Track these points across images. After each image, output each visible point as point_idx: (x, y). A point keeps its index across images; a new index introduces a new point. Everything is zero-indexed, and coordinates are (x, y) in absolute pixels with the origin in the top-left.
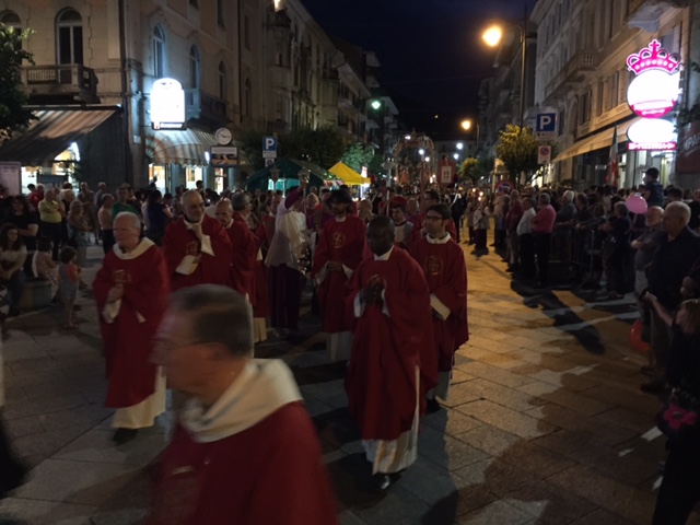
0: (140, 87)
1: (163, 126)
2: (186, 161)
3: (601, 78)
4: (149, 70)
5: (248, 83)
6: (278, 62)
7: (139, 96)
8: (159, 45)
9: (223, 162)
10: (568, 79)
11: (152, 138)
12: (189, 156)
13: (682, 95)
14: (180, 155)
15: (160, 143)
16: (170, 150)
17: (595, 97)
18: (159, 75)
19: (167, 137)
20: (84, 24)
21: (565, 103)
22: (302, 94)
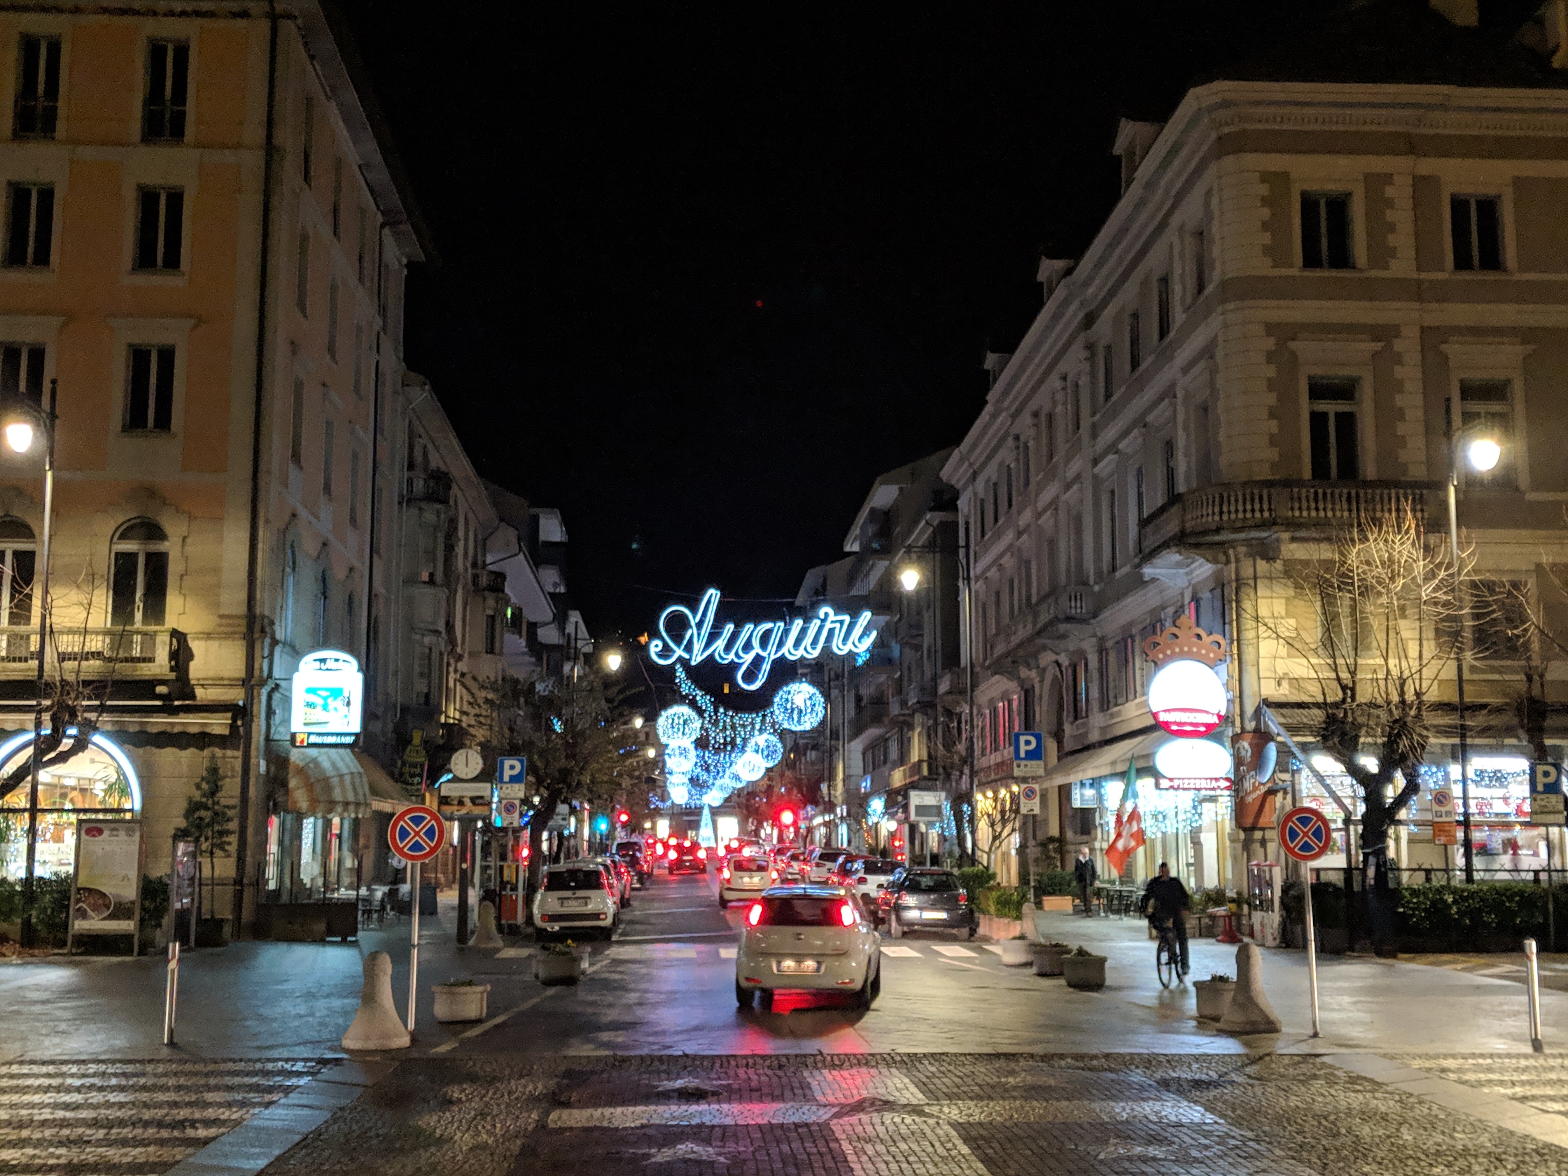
1: (314, 739)
3: (1102, 640)
7: (271, 684)
9: (464, 811)
10: (1039, 633)
13: (1232, 704)
14: (337, 795)
17: (1094, 674)
19: (317, 761)
20: (171, 547)
21: (1033, 674)
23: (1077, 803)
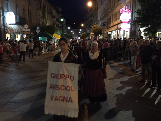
0: (3, 14)
1: (10, 24)
2: (16, 33)
3: (113, 15)
4: (5, 10)
5: (31, 14)
6: (38, 9)
7: (3, 16)
8: (8, 3)
9: (27, 33)
10: (105, 15)
11: (7, 27)
12: (17, 32)
13: (131, 18)
14: (14, 31)
15: (9, 28)
16: (12, 30)
17: (112, 19)
18: (8, 11)
19: (11, 27)
21: (105, 20)
22: (44, 17)
23: (109, 34)
